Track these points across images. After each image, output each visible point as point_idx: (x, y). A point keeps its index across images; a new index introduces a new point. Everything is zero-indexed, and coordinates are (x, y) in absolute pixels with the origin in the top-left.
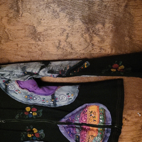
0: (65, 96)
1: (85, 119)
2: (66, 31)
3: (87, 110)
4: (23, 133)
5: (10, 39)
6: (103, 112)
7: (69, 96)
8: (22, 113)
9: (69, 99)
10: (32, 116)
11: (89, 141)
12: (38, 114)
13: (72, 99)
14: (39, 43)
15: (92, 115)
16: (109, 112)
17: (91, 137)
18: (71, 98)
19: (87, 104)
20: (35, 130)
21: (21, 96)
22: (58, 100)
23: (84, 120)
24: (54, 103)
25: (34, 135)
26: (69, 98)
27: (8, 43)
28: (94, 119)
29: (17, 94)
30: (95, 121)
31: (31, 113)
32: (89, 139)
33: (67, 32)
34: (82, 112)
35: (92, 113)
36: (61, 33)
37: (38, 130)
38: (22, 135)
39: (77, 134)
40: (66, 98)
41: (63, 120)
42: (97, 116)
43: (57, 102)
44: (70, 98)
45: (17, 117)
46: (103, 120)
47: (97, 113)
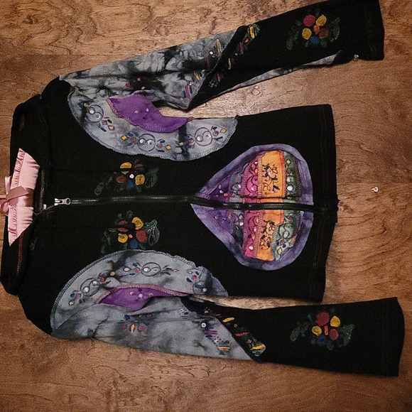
0: (208, 131)
1: (254, 185)
2: (212, 14)
3: (256, 165)
4: (109, 233)
5: (99, 31)
6: (291, 166)
7: (217, 133)
8: (111, 179)
9: (217, 139)
10: (132, 186)
11: (264, 236)
12: (147, 181)
13: (224, 139)
14: (158, 38)
15: (269, 174)
16: (307, 165)
17: (268, 226)
18: (222, 137)
19: (257, 148)
20: (138, 222)
21: (114, 136)
22: (192, 144)
23: (253, 189)
24: (183, 151)
25: (134, 237)
26: (216, 137)
27: (93, 42)
28: (275, 184)
29: (105, 131)
30: (277, 188)
31: (132, 176)
32: (265, 231)
33: (214, 14)
34: (247, 167)
35: (269, 170)
36: (200, 18)
37: (146, 220)
38: (106, 238)
39: (237, 223)
40: (210, 136)
41: (205, 193)
42: (280, 176)
43: (190, 147)
44: (219, 136)
45: (99, 189)
46: (295, 187)
47: (279, 170)
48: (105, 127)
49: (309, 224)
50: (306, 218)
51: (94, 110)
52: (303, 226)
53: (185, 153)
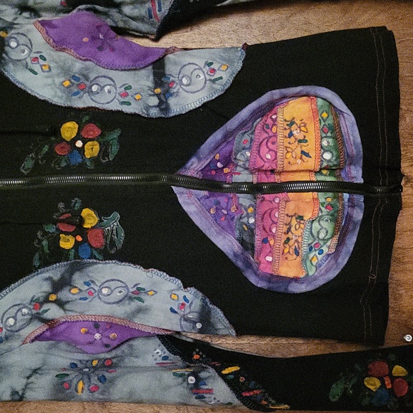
0: (200, 69)
1: (270, 150)
3: (275, 120)
4: (45, 234)
6: (330, 121)
7: (213, 71)
8: (46, 149)
9: (214, 81)
10: (80, 160)
11: (288, 239)
12: (104, 152)
13: (224, 81)
15: (295, 133)
16: (353, 119)
17: (294, 222)
18: (221, 78)
19: (276, 93)
20: (90, 218)
21: (49, 81)
22: (175, 91)
23: (269, 157)
24: (161, 102)
25: (85, 240)
26: (213, 78)
28: (304, 149)
29: (35, 73)
30: (307, 155)
31: (79, 144)
32: (289, 230)
34: (259, 122)
35: (294, 127)
38: (40, 241)
40: (202, 77)
41: (194, 167)
42: (311, 138)
43: (171, 95)
44: (217, 76)
45: (28, 164)
46: (335, 153)
47: (311, 127)
48: (36, 68)
49: (358, 215)
50: (352, 204)
51: (17, 42)
52: (349, 218)
53: (163, 106)
